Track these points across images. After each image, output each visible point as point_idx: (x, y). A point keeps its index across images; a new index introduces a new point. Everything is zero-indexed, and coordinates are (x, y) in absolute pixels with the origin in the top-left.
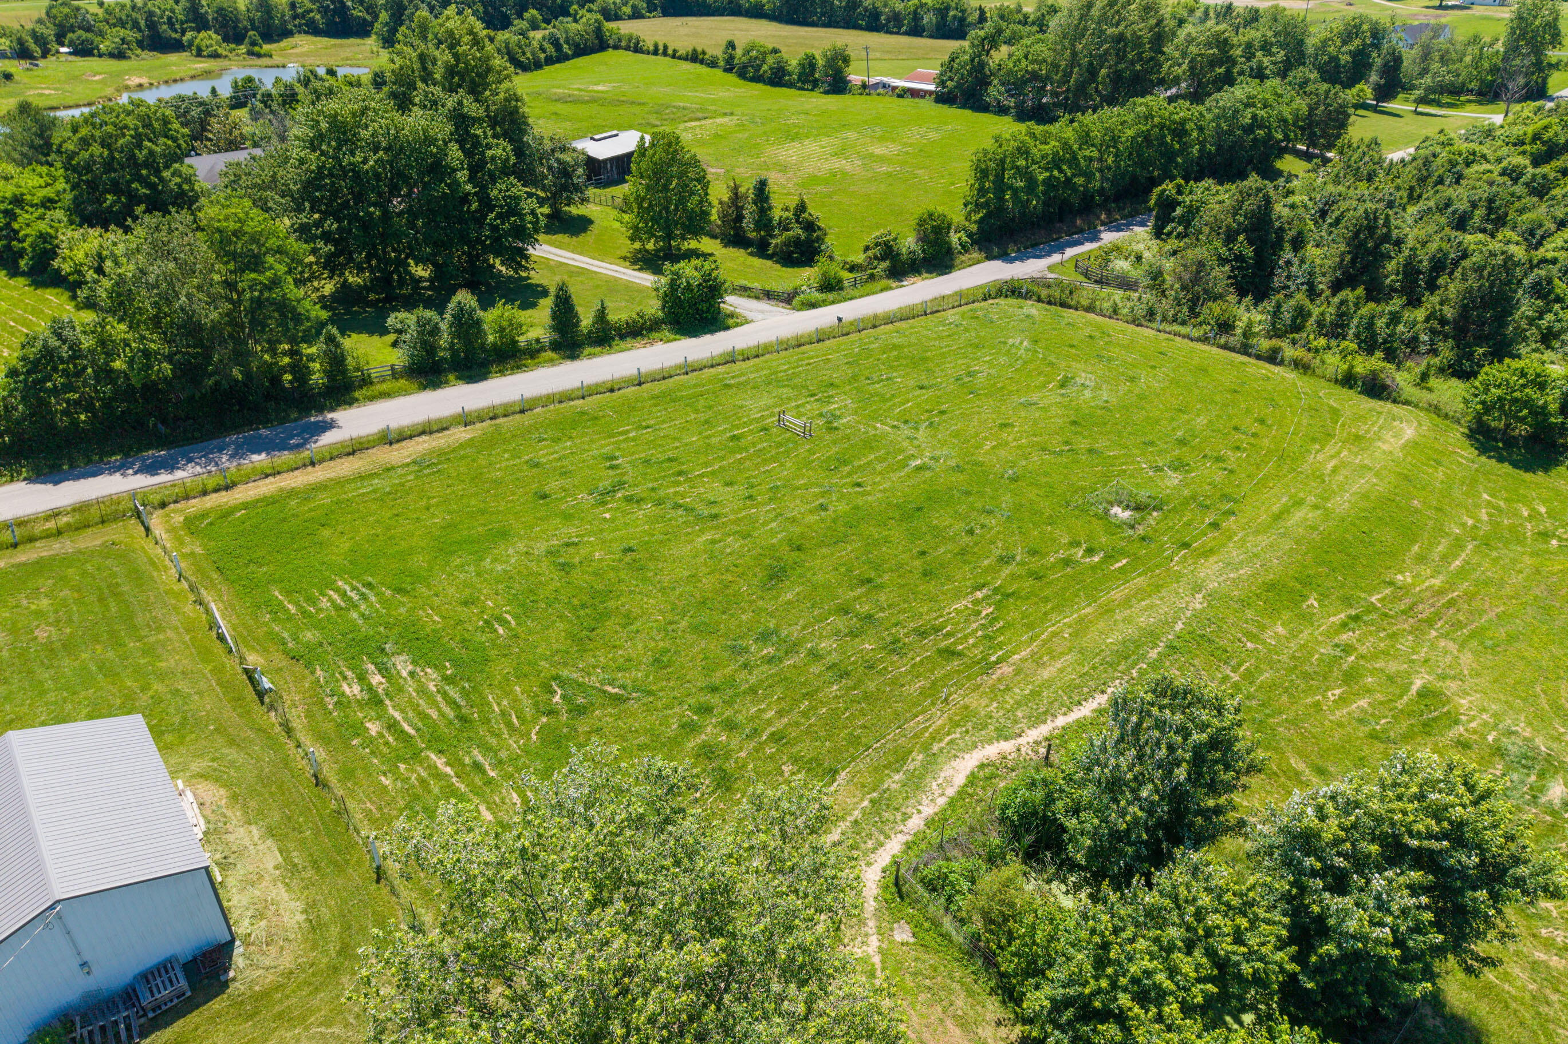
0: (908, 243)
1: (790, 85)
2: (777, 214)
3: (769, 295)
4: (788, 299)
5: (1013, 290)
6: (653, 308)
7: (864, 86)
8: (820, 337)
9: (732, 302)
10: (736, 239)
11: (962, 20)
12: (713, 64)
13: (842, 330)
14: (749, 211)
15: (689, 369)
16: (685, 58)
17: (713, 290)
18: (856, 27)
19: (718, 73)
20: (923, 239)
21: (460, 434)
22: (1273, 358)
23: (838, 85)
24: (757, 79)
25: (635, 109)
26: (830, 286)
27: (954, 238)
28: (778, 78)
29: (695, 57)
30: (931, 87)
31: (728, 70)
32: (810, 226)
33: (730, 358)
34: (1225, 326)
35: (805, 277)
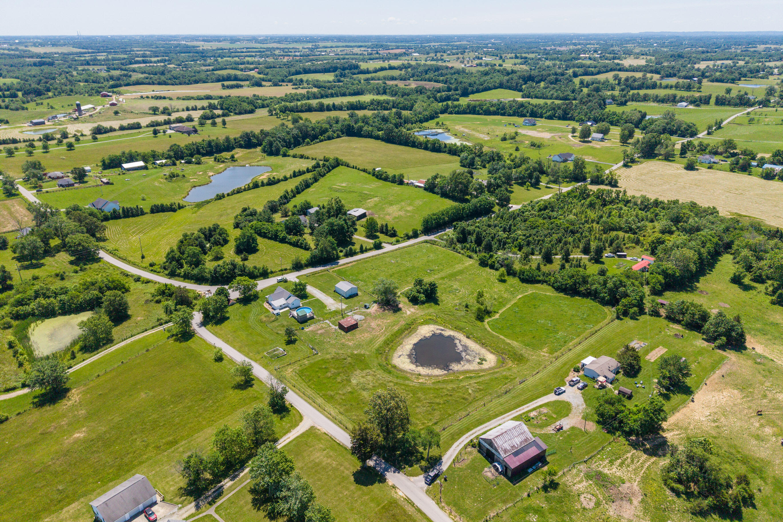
0: (411, 233)
1: (389, 181)
2: (389, 229)
3: (388, 243)
4: (391, 244)
5: (426, 242)
6: (372, 246)
7: (408, 184)
8: (396, 250)
9: (383, 245)
10: (382, 232)
11: (440, 146)
12: (369, 173)
13: (399, 249)
14: (384, 228)
15: (379, 255)
16: (362, 170)
17: (381, 243)
18: (408, 146)
19: (370, 176)
20: (413, 233)
21: (354, 263)
22: (459, 253)
23: (401, 183)
24: (381, 179)
25: (355, 194)
26: (398, 241)
27: (419, 232)
28: (386, 179)
29: (364, 171)
30: (422, 185)
31: (374, 175)
32: (394, 231)
33: (384, 253)
34: (454, 248)
35: (394, 239)
